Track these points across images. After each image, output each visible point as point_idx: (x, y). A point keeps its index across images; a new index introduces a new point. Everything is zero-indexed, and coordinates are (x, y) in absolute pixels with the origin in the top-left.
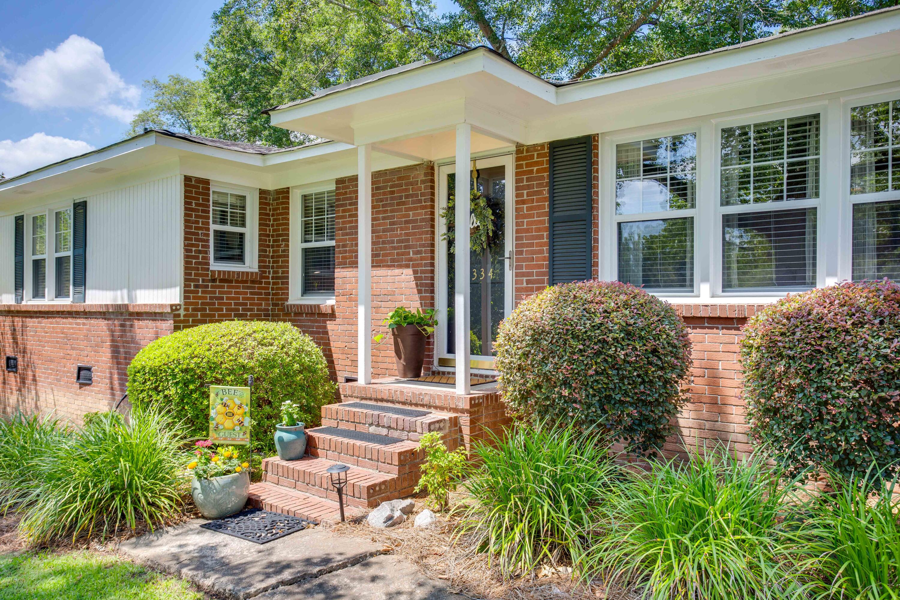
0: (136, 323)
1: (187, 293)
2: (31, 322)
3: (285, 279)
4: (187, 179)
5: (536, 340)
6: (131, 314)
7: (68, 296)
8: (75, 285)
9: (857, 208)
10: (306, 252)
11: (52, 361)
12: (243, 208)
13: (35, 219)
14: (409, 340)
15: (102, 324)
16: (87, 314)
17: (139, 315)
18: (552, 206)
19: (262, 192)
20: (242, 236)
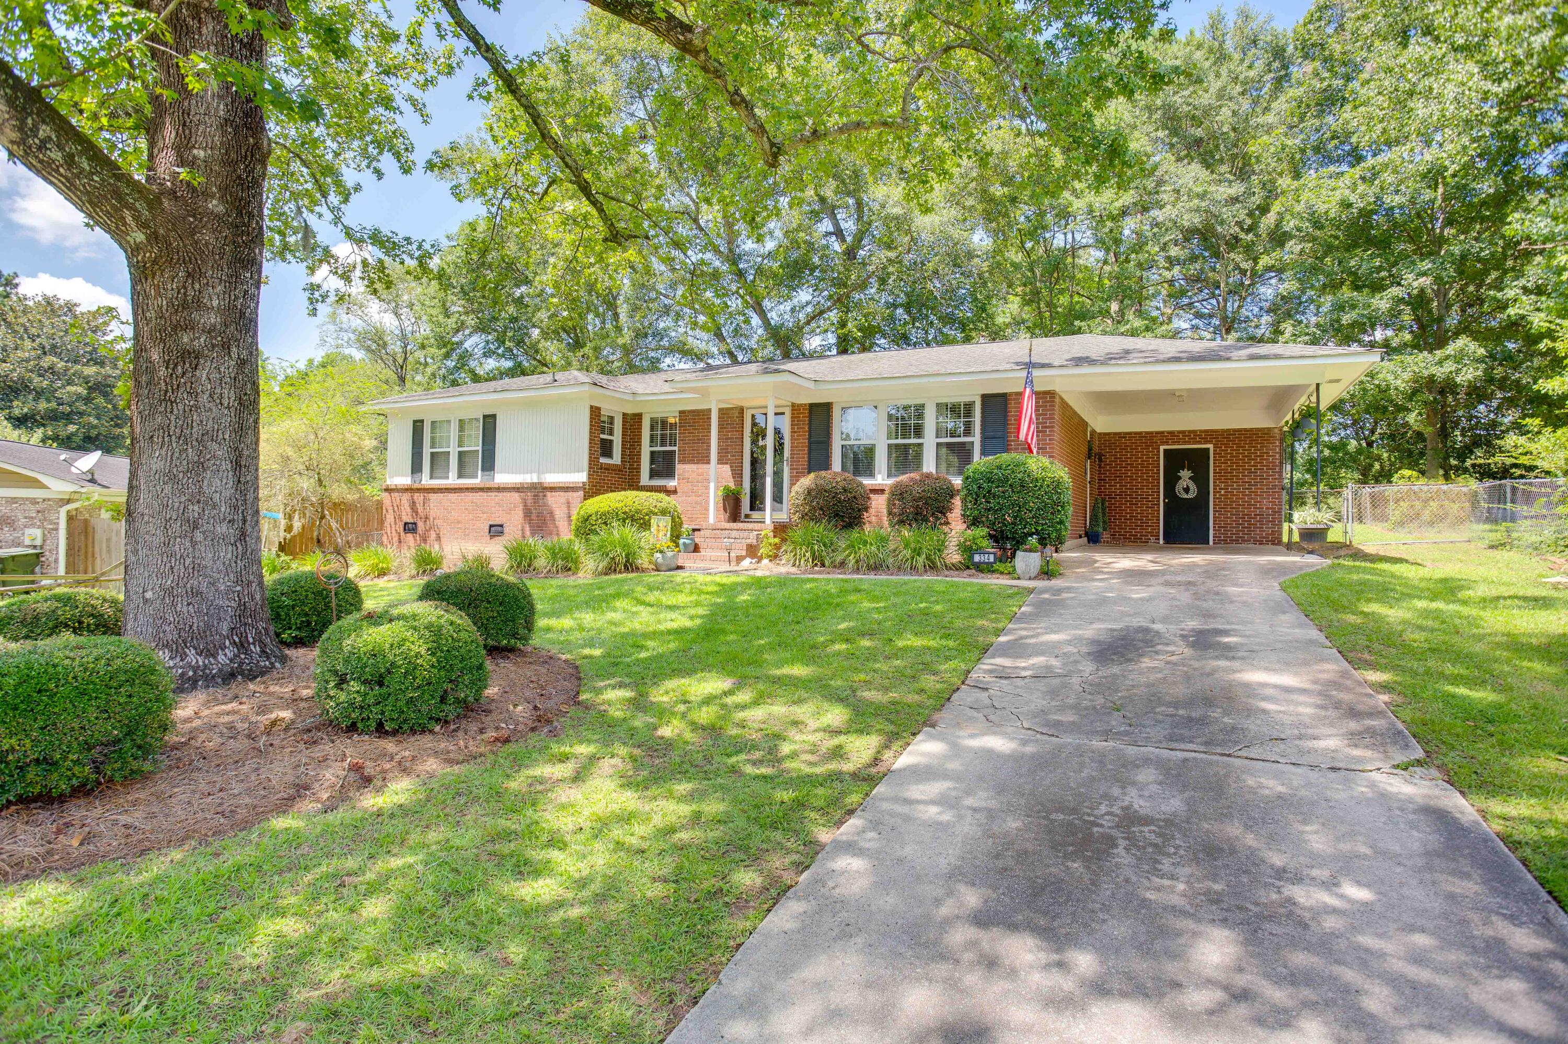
0: (549, 494)
1: (590, 475)
2: (433, 497)
3: (638, 469)
4: (592, 407)
5: (809, 493)
6: (545, 488)
7: (476, 477)
8: (483, 470)
9: (938, 445)
10: (652, 453)
11: (459, 522)
12: (612, 423)
13: (433, 423)
14: (732, 502)
15: (516, 496)
16: (500, 489)
17: (553, 489)
18: (810, 436)
19: (624, 414)
20: (611, 441)
